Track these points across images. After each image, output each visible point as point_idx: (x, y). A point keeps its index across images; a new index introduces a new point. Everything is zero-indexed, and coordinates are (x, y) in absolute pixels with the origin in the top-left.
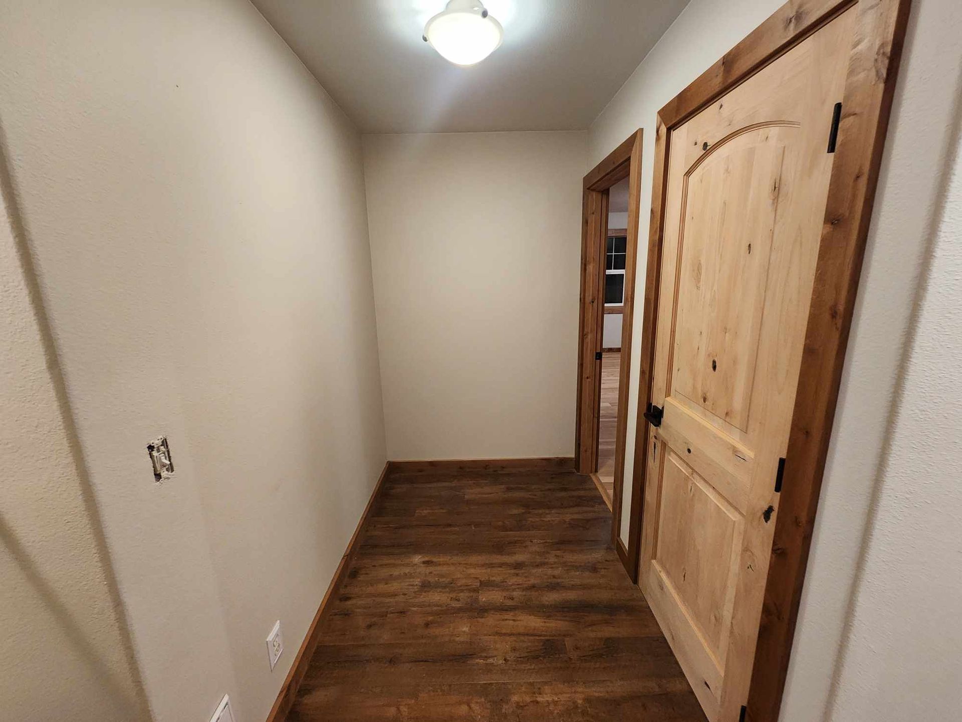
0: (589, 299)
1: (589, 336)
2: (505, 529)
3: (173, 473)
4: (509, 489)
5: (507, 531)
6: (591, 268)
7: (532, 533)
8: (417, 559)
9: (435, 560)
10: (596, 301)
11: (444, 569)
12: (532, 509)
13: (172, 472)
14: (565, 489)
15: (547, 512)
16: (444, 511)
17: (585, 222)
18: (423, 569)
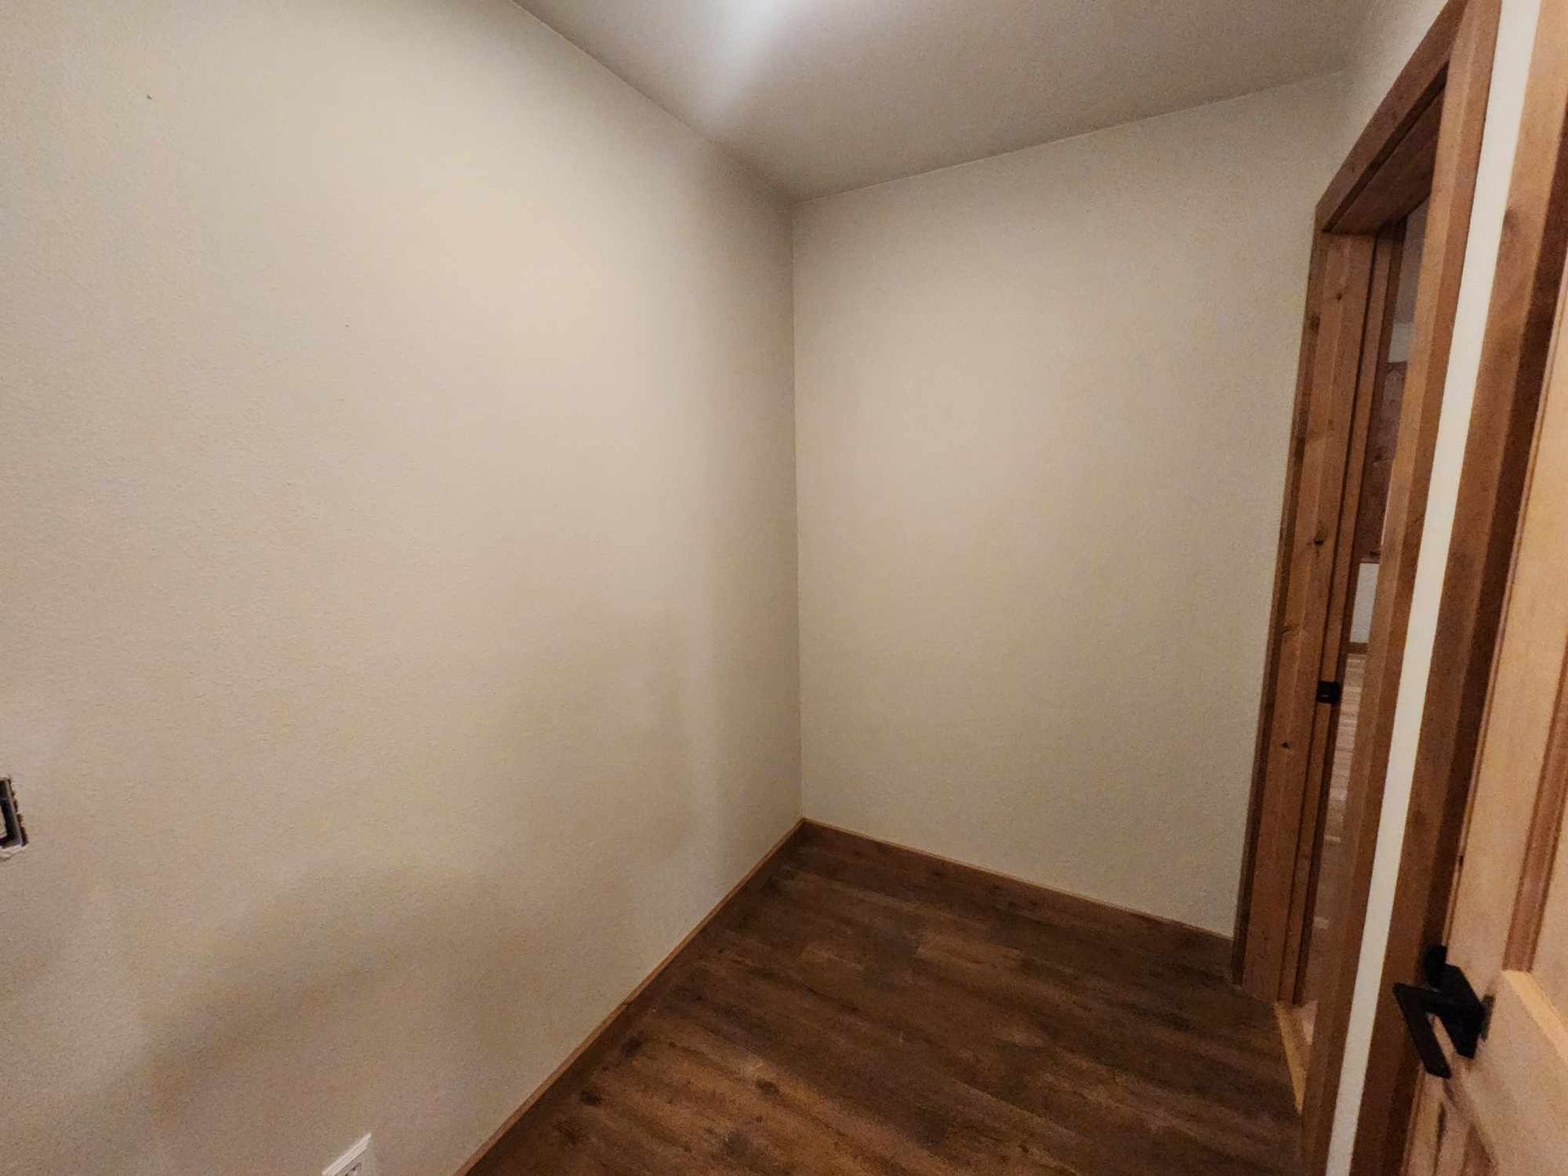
0: (1305, 533)
1: (1301, 635)
2: (972, 1078)
3: (25, 847)
4: (1027, 967)
5: (972, 1082)
6: (1318, 451)
7: (1038, 1122)
8: (754, 1068)
9: (785, 1089)
10: (1330, 543)
11: (792, 1124)
12: (1065, 1048)
13: (24, 845)
14: (1180, 1024)
15: (1103, 1071)
16: (860, 968)
17: (1313, 324)
18: (750, 1101)
